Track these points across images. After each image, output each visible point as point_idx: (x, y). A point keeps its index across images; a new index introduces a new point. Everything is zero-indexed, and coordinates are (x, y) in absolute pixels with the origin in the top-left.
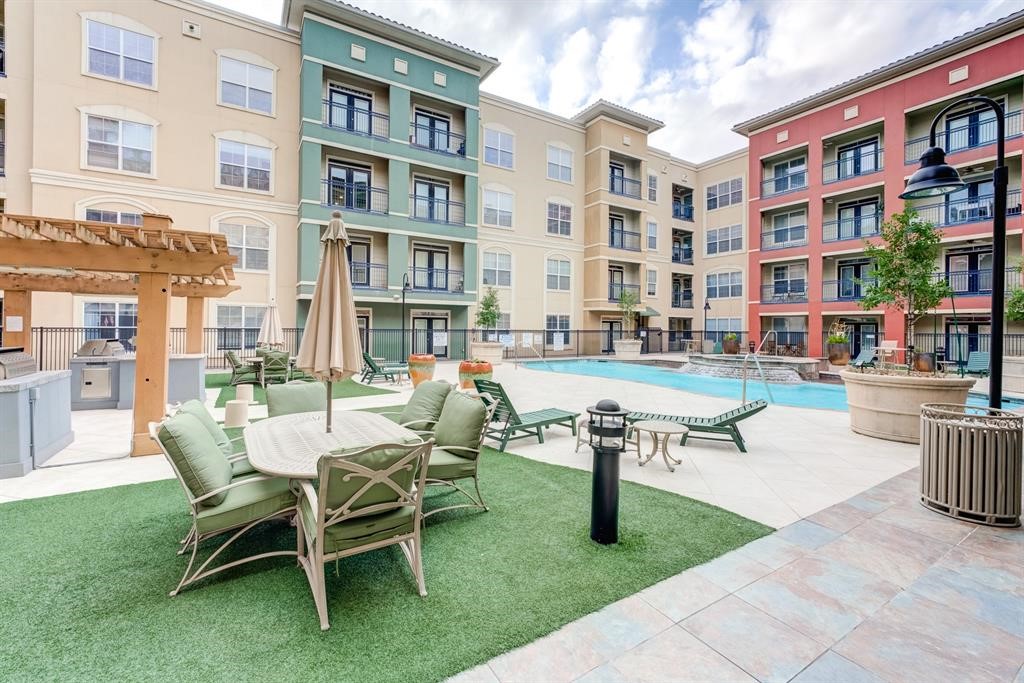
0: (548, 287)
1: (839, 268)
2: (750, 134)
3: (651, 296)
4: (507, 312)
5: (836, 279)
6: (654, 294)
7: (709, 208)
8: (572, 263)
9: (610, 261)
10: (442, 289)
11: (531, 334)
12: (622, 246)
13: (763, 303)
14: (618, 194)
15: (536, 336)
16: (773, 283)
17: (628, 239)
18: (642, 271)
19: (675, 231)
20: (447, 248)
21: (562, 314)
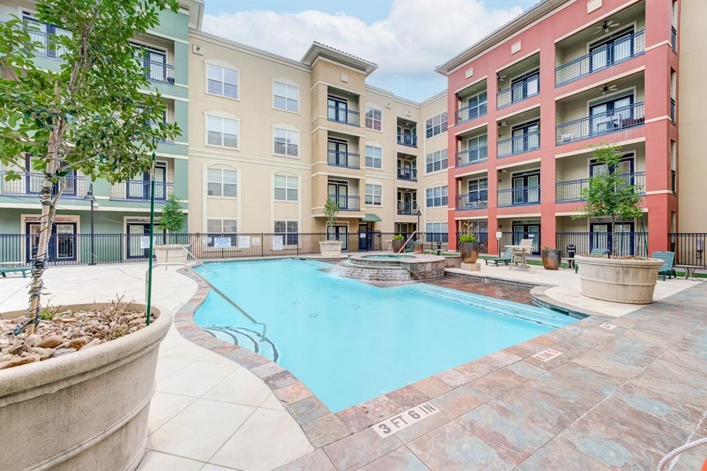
0: (275, 198)
1: (513, 179)
2: (448, 74)
3: (378, 206)
4: (234, 219)
5: (511, 187)
6: (379, 204)
7: (428, 137)
8: (300, 178)
9: (329, 176)
10: (160, 199)
11: (248, 237)
12: (346, 165)
13: (457, 209)
14: (342, 122)
15: (254, 239)
16: (468, 193)
17: (351, 159)
18: (361, 184)
19: (400, 155)
20: (165, 164)
21: (290, 220)
